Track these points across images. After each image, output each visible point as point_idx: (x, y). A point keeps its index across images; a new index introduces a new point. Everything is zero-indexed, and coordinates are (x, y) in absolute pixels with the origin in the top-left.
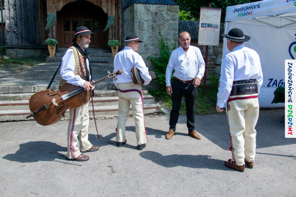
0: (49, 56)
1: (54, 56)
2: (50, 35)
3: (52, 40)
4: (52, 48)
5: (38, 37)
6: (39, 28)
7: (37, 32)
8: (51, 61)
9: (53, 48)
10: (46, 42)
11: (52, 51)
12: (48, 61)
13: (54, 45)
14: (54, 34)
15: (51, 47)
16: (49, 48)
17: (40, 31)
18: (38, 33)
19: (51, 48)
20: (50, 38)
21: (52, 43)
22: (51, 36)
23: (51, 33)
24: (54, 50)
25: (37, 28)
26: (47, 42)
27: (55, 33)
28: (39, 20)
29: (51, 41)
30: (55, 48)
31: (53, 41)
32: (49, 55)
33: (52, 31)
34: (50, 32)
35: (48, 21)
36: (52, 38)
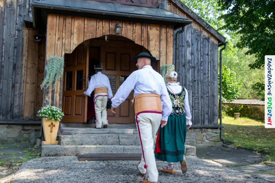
0: (44, 142)
1: (54, 141)
2: (47, 99)
3: (54, 108)
4: (52, 125)
5: (17, 103)
6: (20, 85)
7: (17, 93)
8: (50, 154)
9: (54, 126)
10: (41, 113)
11: (51, 132)
12: (46, 156)
13: (56, 120)
14: (56, 97)
15: (50, 124)
16: (46, 124)
17: (22, 92)
18: (18, 95)
19: (49, 126)
20: (48, 104)
21: (53, 116)
22: (50, 100)
23: (50, 95)
24: (56, 130)
25: (18, 85)
26: (44, 113)
27: (58, 95)
28: (23, 70)
29: (52, 111)
30: (57, 124)
31: (56, 112)
32: (43, 138)
33: (53, 92)
34: (48, 93)
35: (48, 72)
36: (52, 105)
